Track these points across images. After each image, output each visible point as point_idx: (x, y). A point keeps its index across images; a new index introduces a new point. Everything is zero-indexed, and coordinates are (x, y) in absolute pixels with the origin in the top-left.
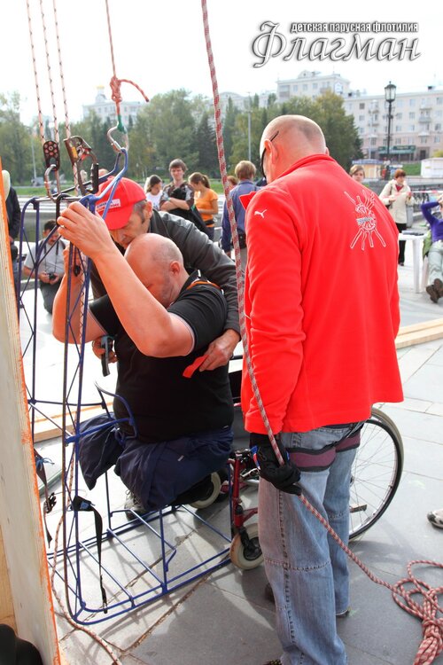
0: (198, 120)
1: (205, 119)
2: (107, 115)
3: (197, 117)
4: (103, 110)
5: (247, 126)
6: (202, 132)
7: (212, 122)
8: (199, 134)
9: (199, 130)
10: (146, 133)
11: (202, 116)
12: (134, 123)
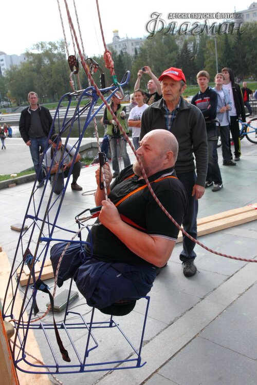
0: (181, 46)
1: (186, 45)
2: (120, 49)
3: (180, 44)
4: (118, 46)
5: (214, 47)
6: (184, 54)
7: (190, 47)
8: (182, 56)
9: (182, 53)
10: (146, 59)
11: (183, 43)
12: (138, 53)
